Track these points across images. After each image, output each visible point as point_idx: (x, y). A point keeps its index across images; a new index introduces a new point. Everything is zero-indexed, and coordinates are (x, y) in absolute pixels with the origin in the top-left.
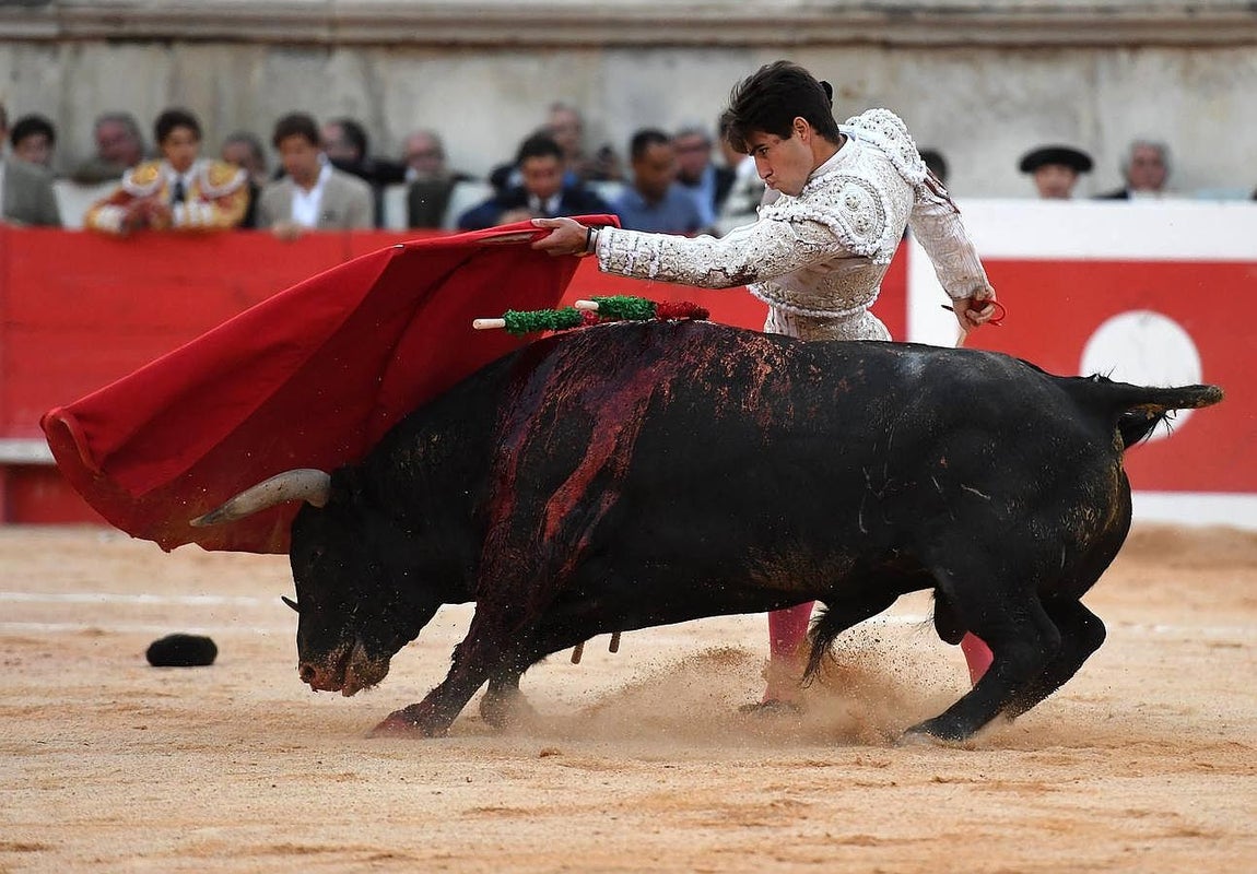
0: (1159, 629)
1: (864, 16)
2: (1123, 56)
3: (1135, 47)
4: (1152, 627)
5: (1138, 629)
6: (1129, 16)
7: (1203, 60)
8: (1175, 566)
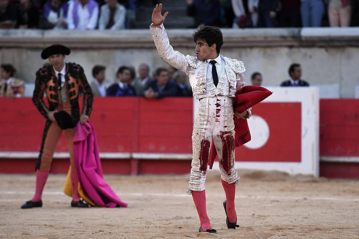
0: (259, 197)
1: (182, 40)
2: (248, 50)
3: (251, 47)
4: (256, 197)
5: (253, 197)
6: (250, 39)
7: (269, 51)
8: (263, 181)
